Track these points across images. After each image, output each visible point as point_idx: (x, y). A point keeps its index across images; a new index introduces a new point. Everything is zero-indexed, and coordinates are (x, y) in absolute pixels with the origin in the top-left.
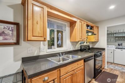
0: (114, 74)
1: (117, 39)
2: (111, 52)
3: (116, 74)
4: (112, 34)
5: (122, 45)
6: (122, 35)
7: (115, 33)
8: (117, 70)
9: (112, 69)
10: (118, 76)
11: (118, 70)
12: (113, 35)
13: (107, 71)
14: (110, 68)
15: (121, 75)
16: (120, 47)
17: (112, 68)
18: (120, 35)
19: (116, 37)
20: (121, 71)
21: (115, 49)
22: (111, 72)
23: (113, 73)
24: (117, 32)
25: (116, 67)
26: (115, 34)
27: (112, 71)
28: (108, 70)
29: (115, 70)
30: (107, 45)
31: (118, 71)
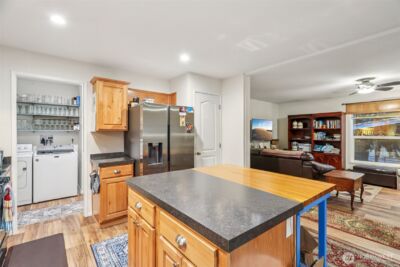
0: (50, 234)
1: (38, 122)
2: (25, 169)
3: (56, 233)
4: (23, 106)
5: (51, 142)
6: (53, 113)
7: (33, 104)
8: (52, 221)
9: (36, 225)
10: (62, 235)
11: (54, 217)
12: (27, 108)
13: (24, 241)
14: (30, 226)
15: (69, 229)
16: (48, 147)
17: (35, 220)
18: (48, 113)
19: (34, 116)
20: (63, 217)
21: (36, 156)
22: (38, 237)
23: (46, 235)
24: (40, 101)
25: (46, 213)
26: (31, 107)
27: (40, 229)
28: (23, 234)
29: (46, 222)
30: (18, 143)
31: (56, 220)
